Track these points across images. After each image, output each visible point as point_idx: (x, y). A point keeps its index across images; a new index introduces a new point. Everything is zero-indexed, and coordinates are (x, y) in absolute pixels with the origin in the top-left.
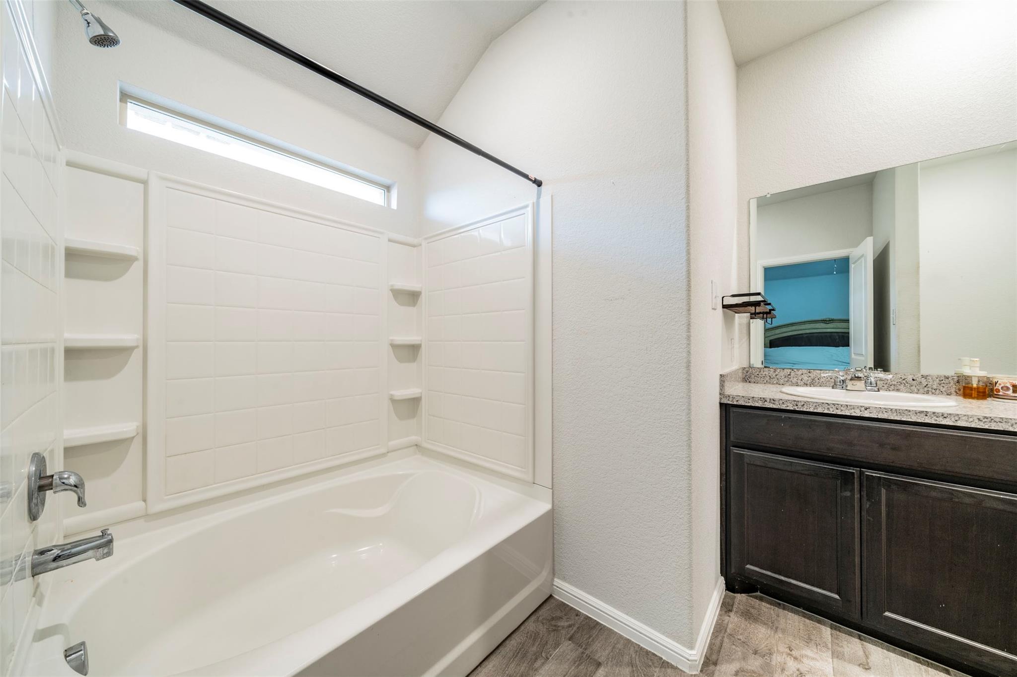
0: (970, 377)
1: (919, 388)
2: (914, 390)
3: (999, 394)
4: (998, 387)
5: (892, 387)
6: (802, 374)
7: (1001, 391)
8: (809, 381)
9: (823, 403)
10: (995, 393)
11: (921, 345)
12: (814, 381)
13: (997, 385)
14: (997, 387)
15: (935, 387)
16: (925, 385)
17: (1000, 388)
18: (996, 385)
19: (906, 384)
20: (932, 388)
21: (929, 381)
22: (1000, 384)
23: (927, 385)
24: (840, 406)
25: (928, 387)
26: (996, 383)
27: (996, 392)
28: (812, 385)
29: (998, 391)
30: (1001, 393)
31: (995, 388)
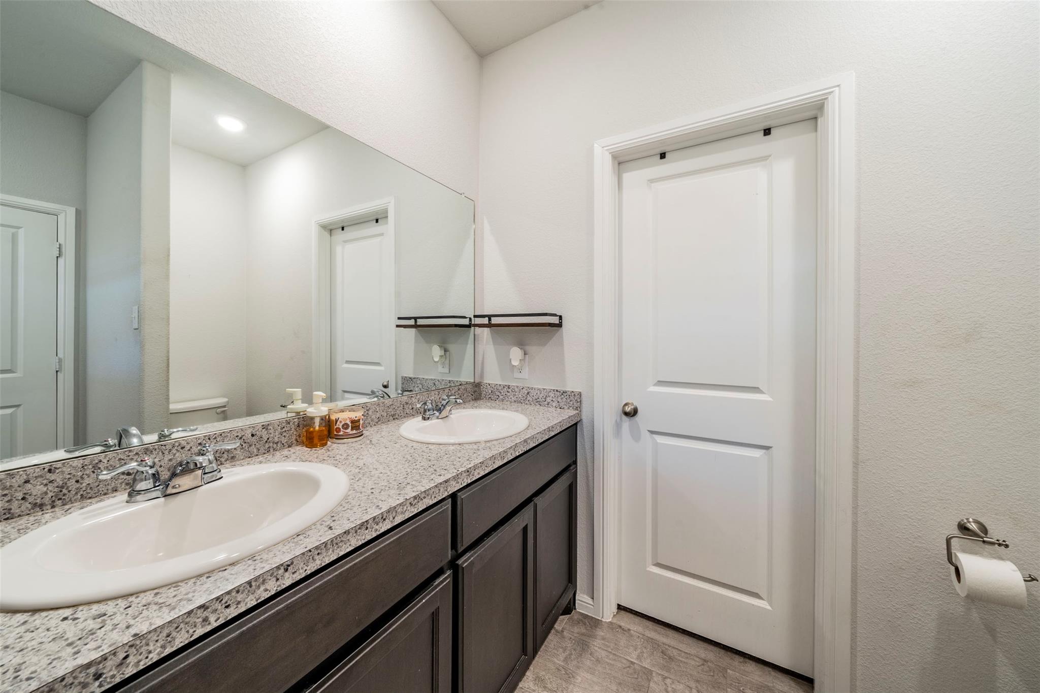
0: (312, 419)
1: (258, 447)
2: (254, 452)
3: (340, 434)
4: (339, 425)
5: (225, 456)
6: (27, 482)
7: (342, 429)
8: (50, 494)
9: (189, 613)
10: (335, 433)
11: (170, 357)
12: (64, 491)
13: (338, 423)
14: (337, 426)
15: (276, 439)
16: (266, 440)
17: (341, 427)
18: (336, 423)
19: (244, 445)
20: (273, 443)
21: (271, 431)
22: (341, 422)
23: (268, 439)
24: (234, 594)
25: (269, 442)
26: (336, 421)
27: (337, 432)
28: (59, 503)
29: (338, 430)
30: (341, 433)
31: (335, 427)
